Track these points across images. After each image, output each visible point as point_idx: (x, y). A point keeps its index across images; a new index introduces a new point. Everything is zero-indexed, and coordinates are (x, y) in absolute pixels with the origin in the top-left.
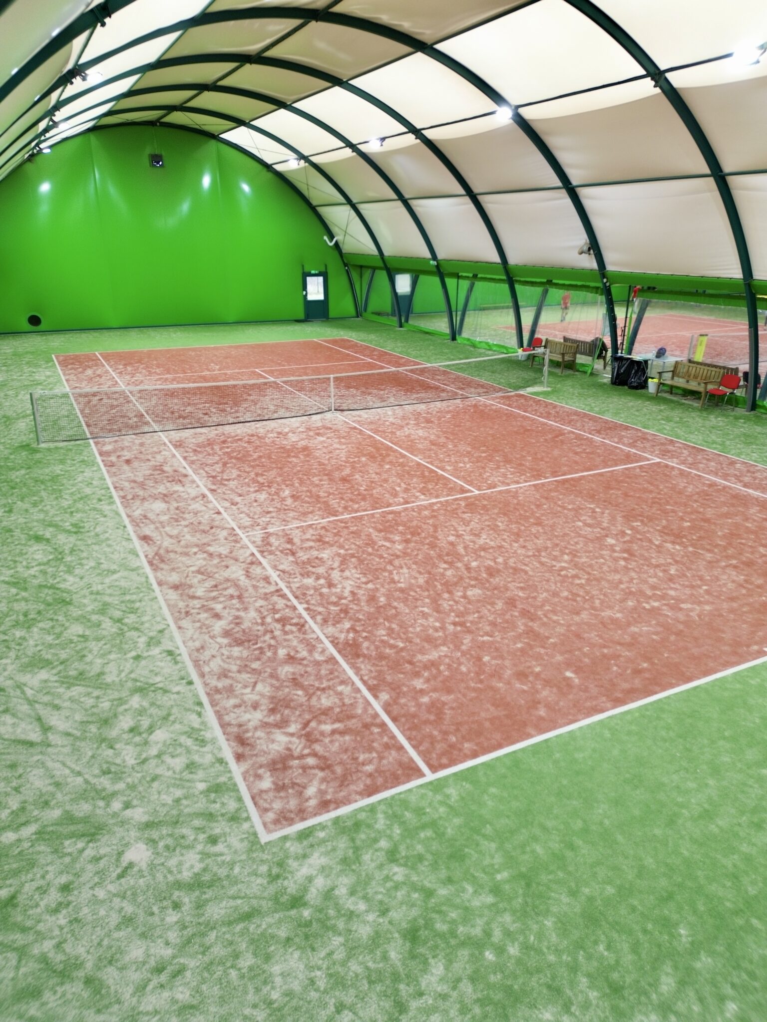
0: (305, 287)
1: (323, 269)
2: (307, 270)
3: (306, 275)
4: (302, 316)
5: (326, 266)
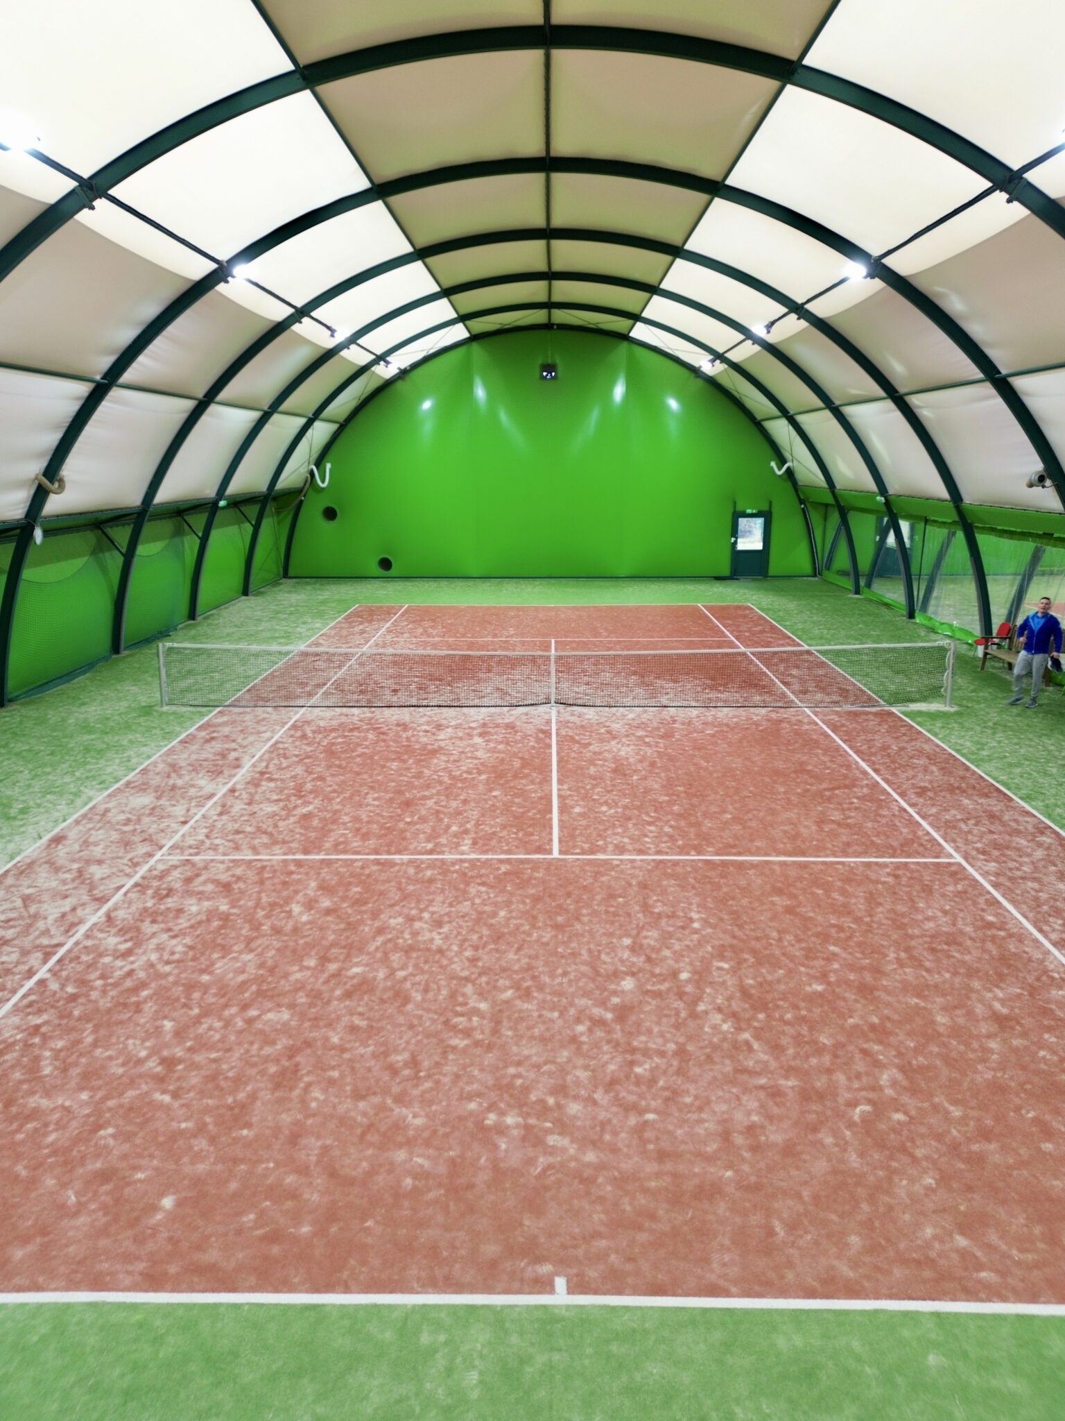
0: (735, 532)
1: (765, 507)
2: (740, 508)
3: (737, 515)
4: (726, 570)
5: (771, 503)
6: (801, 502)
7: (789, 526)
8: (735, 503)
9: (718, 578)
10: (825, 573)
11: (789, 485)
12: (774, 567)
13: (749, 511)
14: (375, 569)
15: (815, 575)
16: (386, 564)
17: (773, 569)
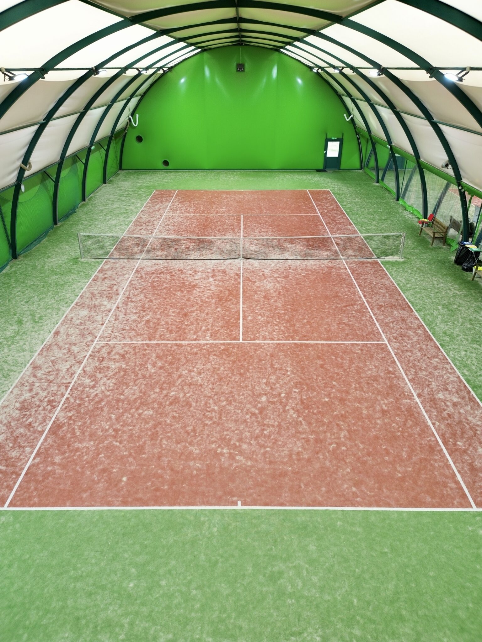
0: (326, 149)
1: (340, 137)
2: (329, 137)
3: (328, 140)
4: (321, 167)
5: (343, 134)
6: (357, 134)
7: (351, 145)
8: (327, 134)
9: (318, 171)
10: (366, 168)
11: (352, 125)
12: (343, 165)
13: (333, 138)
14: (162, 166)
15: (361, 169)
16: (166, 163)
17: (343, 166)
